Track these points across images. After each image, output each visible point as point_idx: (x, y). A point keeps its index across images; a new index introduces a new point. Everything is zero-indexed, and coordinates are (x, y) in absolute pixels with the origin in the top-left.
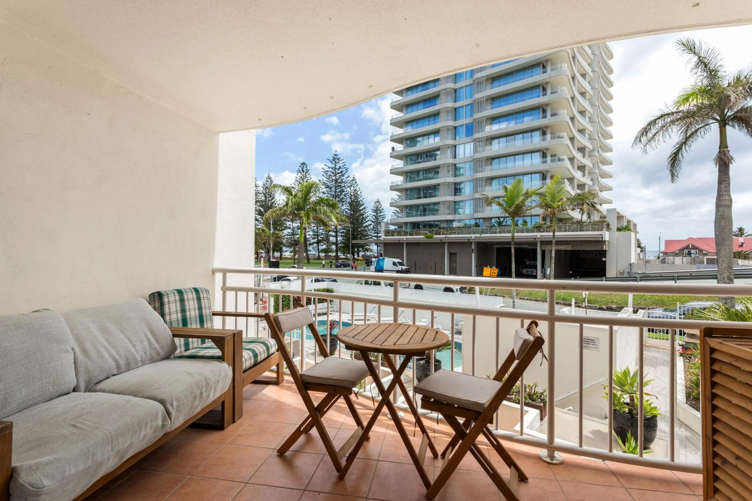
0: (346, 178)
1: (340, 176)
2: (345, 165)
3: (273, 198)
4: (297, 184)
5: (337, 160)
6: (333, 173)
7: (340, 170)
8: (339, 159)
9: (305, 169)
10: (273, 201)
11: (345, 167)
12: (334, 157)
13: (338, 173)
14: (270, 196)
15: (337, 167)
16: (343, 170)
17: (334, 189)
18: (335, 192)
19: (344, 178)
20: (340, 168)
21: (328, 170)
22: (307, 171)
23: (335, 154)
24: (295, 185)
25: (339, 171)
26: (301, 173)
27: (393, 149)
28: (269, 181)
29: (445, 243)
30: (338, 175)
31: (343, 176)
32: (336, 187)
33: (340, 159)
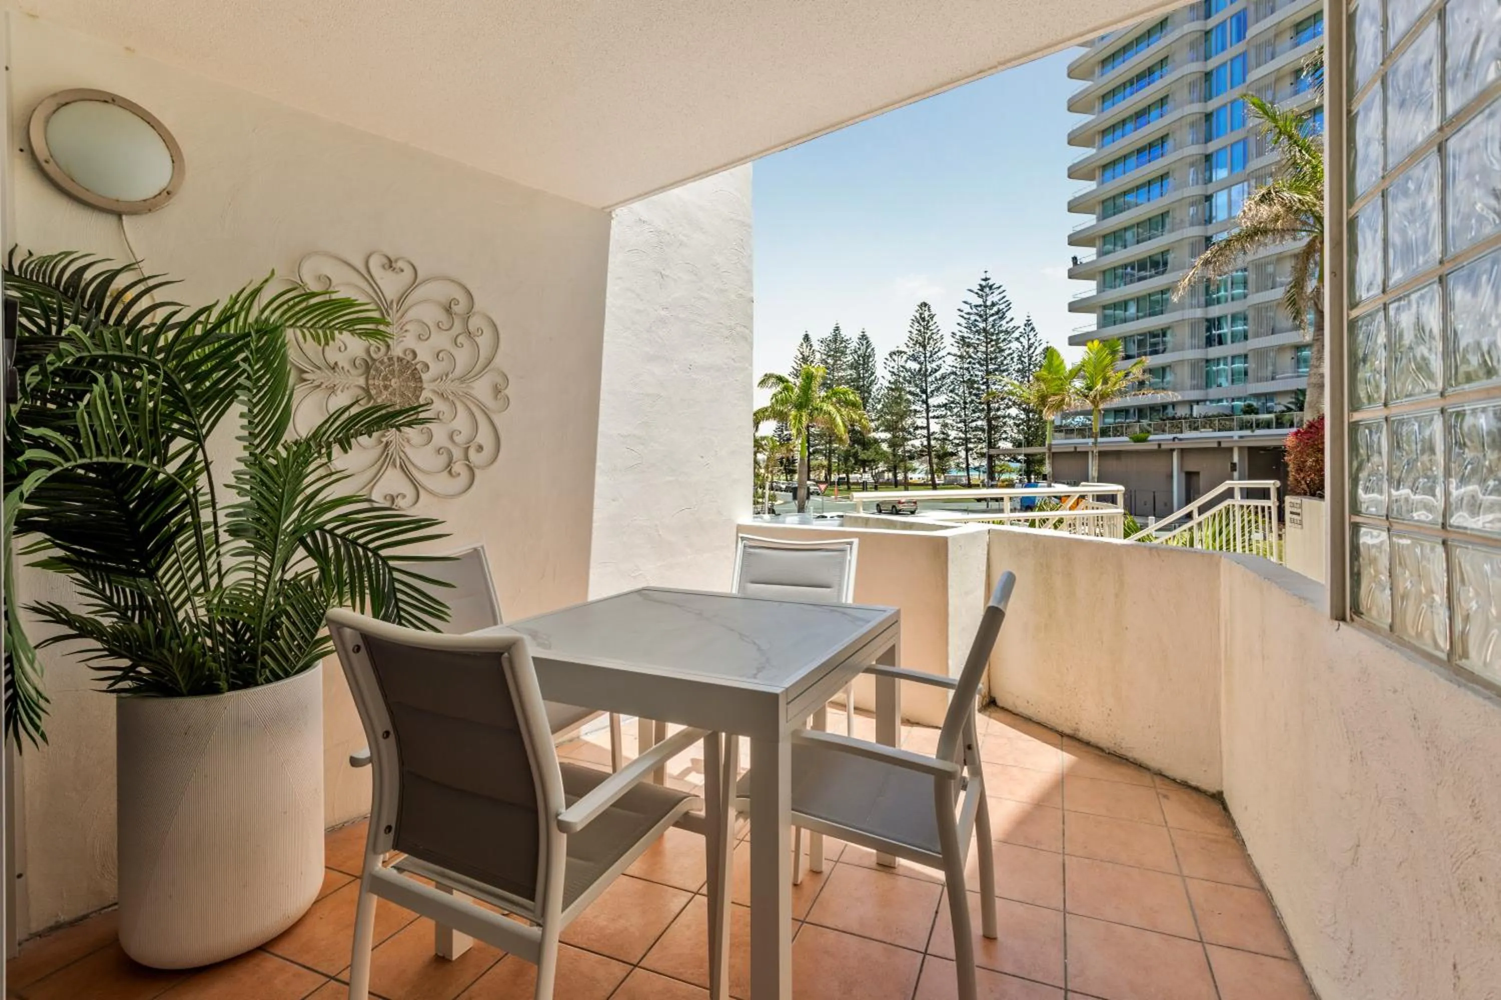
0: (1007, 323)
1: (994, 321)
2: (1004, 297)
3: (873, 373)
4: (911, 345)
5: (987, 290)
6: (981, 316)
7: (995, 309)
8: (991, 287)
9: (926, 314)
10: (873, 377)
11: (1004, 300)
12: (981, 285)
13: (992, 315)
14: (867, 371)
15: (989, 303)
16: (1001, 307)
17: (982, 348)
18: (986, 353)
19: (1004, 322)
20: (993, 304)
21: (970, 311)
22: (932, 317)
23: (984, 277)
24: (908, 346)
25: (992, 312)
26: (918, 322)
27: (1075, 259)
28: (864, 342)
29: (1172, 450)
30: (991, 319)
31: (1002, 318)
32: (987, 343)
33: (995, 286)
